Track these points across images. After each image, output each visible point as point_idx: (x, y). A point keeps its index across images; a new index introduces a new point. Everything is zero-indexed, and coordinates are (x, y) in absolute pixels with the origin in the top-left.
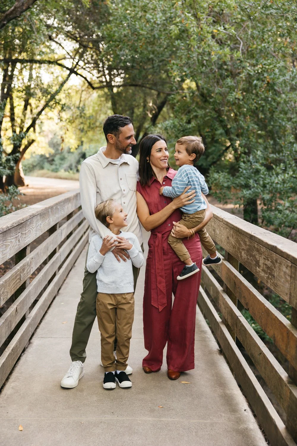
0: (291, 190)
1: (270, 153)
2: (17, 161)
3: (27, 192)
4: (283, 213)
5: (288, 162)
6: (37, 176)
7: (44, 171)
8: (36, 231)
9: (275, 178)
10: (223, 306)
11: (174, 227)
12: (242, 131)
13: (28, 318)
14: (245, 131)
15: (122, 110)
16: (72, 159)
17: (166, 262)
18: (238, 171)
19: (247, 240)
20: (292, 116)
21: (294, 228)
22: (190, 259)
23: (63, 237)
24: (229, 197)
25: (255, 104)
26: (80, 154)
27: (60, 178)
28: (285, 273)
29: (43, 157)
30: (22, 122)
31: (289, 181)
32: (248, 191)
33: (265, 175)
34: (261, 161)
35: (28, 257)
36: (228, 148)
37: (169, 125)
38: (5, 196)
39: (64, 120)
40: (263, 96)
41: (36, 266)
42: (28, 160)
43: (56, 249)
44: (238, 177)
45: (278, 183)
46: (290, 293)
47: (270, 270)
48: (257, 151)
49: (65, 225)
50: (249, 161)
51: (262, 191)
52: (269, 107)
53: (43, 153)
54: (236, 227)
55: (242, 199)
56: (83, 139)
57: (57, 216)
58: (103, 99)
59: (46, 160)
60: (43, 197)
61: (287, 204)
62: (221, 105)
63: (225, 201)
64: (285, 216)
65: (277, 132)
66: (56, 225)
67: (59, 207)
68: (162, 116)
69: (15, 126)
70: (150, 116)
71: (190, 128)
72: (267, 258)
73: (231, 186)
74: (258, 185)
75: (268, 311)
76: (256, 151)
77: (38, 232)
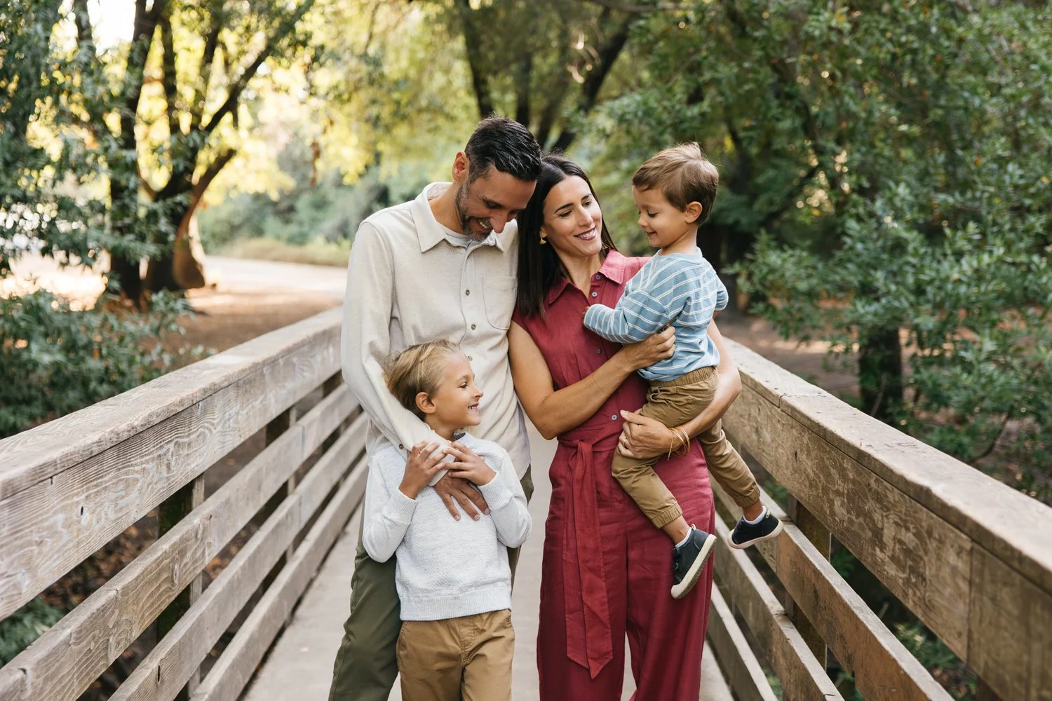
0: (1001, 302)
1: (937, 190)
2: (179, 218)
3: (214, 307)
4: (975, 372)
5: (990, 218)
6: (246, 257)
7: (266, 242)
8: (224, 434)
9: (952, 268)
10: (782, 661)
11: (626, 426)
12: (851, 124)
13: (197, 695)
14: (861, 125)
15: (496, 61)
16: (346, 205)
17: (606, 530)
18: (840, 246)
19: (847, 465)
20: (1003, 81)
21: (1010, 416)
22: (681, 519)
23: (310, 448)
24: (815, 323)
25: (890, 46)
26: (371, 190)
27: (313, 262)
28: (954, 569)
29: (261, 202)
30: (200, 96)
31: (994, 277)
32: (870, 305)
33: (922, 257)
34: (908, 216)
35: (196, 515)
36: (812, 173)
37: (632, 108)
38: (141, 324)
39: (322, 91)
40: (913, 22)
41: (221, 540)
42: (216, 208)
43: (285, 485)
44: (841, 263)
45: (959, 281)
46: (970, 631)
47: (913, 560)
48: (897, 183)
49: (315, 413)
50: (872, 215)
51: (912, 305)
52: (930, 52)
53: (261, 189)
54: (818, 425)
55: (855, 328)
56: (382, 147)
57: (290, 385)
58: (440, 28)
59: (269, 210)
60: (258, 321)
61: (989, 346)
62: (786, 49)
63: (801, 334)
64: (983, 380)
65: (959, 127)
66: (287, 412)
67: (295, 360)
68: (619, 77)
69: (177, 109)
70: (579, 79)
71: (693, 118)
72: (905, 521)
73: (819, 289)
74: (902, 289)
75: (907, 683)
76: (892, 184)
77: (228, 438)
